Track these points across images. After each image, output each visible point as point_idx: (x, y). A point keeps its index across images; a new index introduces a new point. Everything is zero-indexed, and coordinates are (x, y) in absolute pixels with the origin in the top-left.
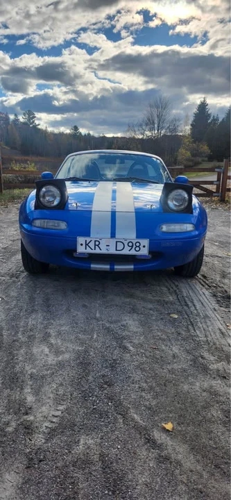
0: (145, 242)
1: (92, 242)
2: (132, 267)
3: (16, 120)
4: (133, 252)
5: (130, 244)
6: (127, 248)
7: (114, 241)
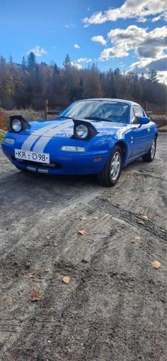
0: (47, 155)
1: (22, 153)
2: (47, 171)
3: (143, 78)
4: (41, 161)
5: (40, 156)
6: (38, 158)
7: (31, 153)
